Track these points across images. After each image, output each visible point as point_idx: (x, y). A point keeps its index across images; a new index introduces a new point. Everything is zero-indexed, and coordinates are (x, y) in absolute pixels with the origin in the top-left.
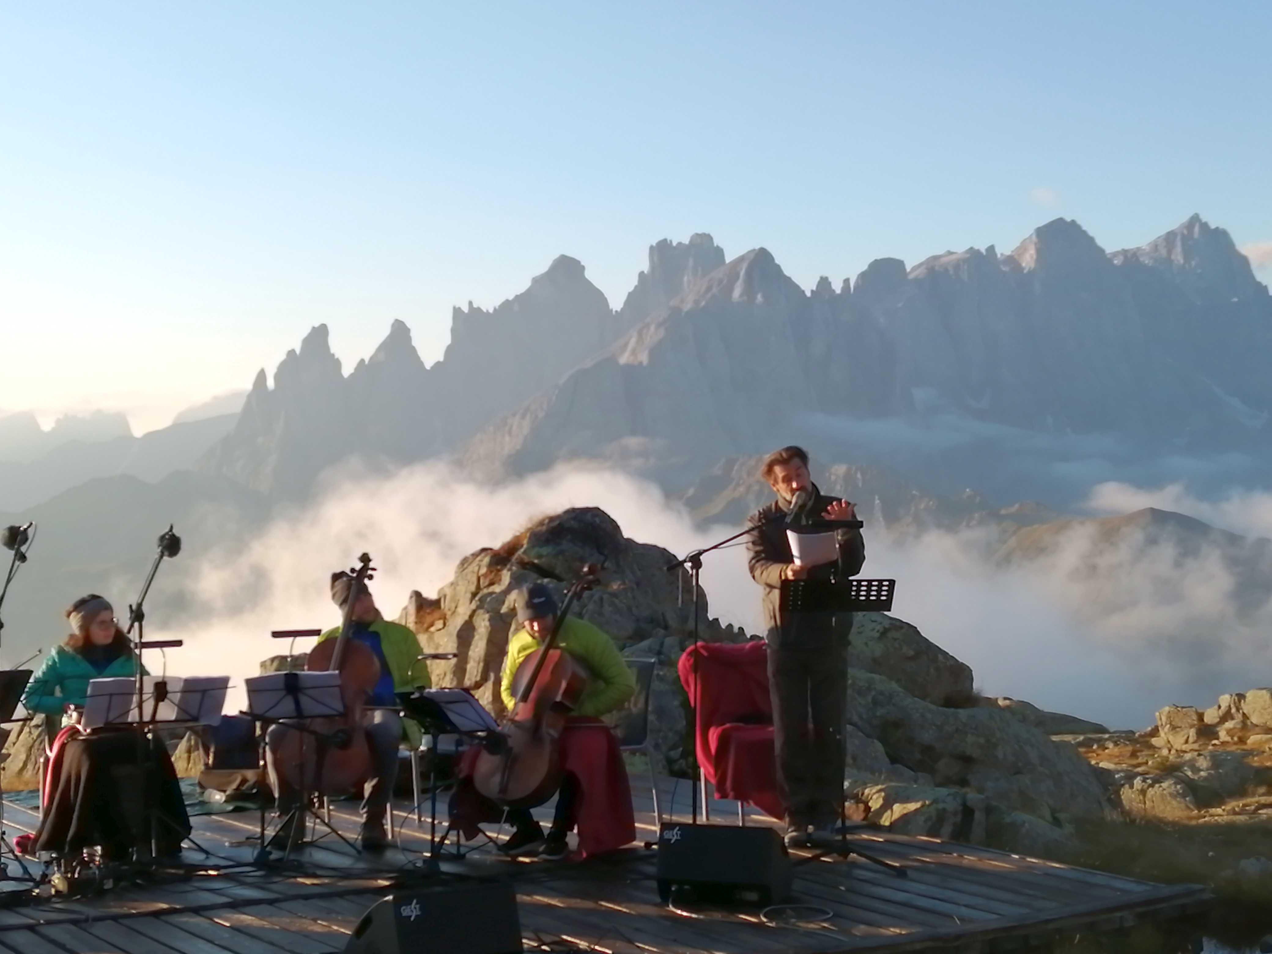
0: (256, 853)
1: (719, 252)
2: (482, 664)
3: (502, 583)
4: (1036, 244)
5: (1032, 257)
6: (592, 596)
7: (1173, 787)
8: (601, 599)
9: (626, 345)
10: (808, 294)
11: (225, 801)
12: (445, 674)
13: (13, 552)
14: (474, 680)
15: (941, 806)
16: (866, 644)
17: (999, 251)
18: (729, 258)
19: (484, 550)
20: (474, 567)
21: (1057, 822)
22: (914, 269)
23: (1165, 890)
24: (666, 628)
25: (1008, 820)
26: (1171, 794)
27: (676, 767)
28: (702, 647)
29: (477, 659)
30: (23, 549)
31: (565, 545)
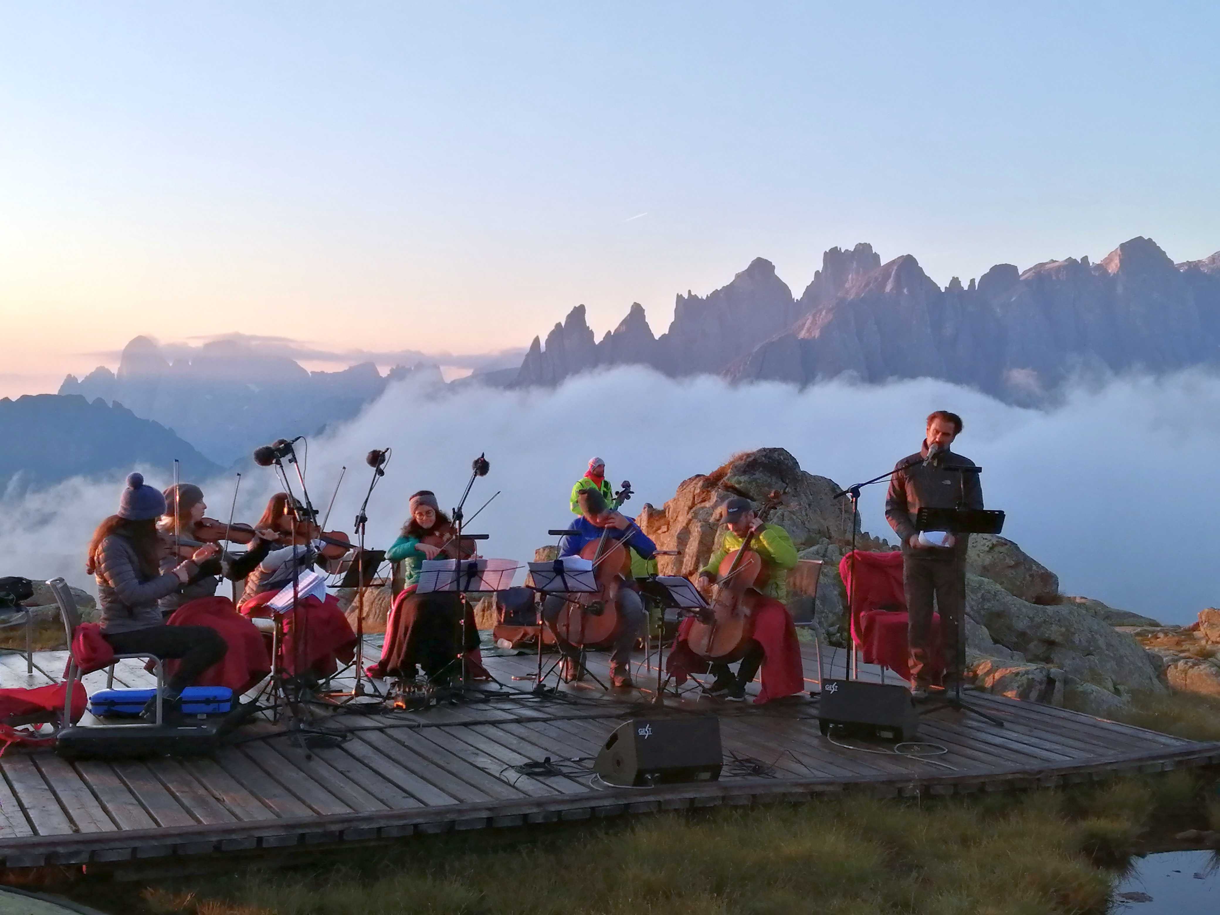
0: (535, 686)
1: (876, 257)
2: (695, 559)
3: (711, 501)
4: (1120, 256)
5: (1117, 266)
6: (776, 513)
7: (1208, 669)
8: (783, 515)
9: (804, 325)
10: (943, 290)
11: (512, 648)
12: (668, 565)
13: (375, 469)
14: (688, 569)
15: (1030, 676)
16: (978, 555)
17: (1091, 261)
18: (883, 262)
19: (698, 476)
20: (691, 487)
21: (1117, 692)
22: (1025, 273)
23: (1197, 745)
24: (830, 538)
25: (1081, 689)
26: (1207, 675)
27: (834, 639)
28: (857, 553)
29: (691, 555)
30: (382, 466)
31: (758, 475)
